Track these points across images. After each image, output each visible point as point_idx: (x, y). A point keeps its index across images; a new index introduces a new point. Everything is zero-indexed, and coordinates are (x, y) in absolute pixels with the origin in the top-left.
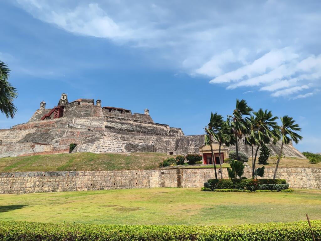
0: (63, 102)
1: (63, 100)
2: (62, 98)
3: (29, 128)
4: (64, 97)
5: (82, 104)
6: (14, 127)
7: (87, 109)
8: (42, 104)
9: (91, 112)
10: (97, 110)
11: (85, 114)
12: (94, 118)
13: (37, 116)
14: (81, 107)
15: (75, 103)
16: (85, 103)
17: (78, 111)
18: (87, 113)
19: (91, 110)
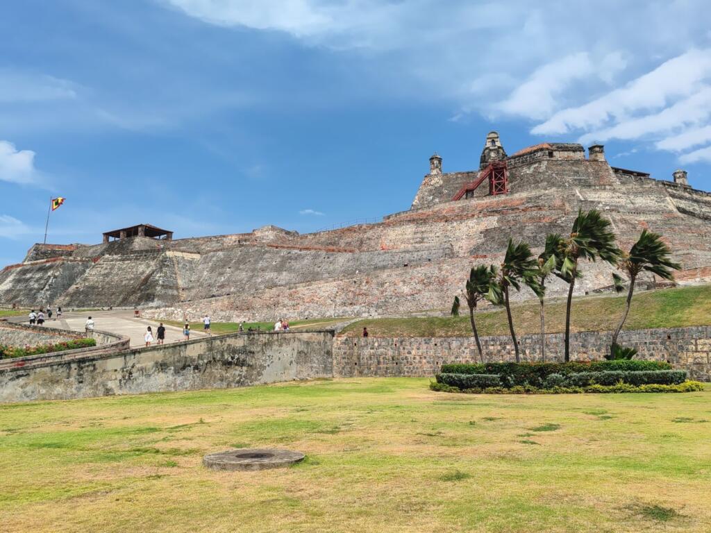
0: (493, 155)
1: (491, 148)
2: (489, 145)
3: (473, 216)
4: (496, 140)
5: (557, 155)
6: (389, 218)
7: (575, 169)
8: (436, 162)
9: (588, 176)
10: (600, 171)
11: (575, 180)
12: (630, 187)
13: (431, 190)
14: (561, 165)
15: (539, 154)
16: (566, 154)
17: (557, 174)
18: (580, 180)
19: (586, 170)
